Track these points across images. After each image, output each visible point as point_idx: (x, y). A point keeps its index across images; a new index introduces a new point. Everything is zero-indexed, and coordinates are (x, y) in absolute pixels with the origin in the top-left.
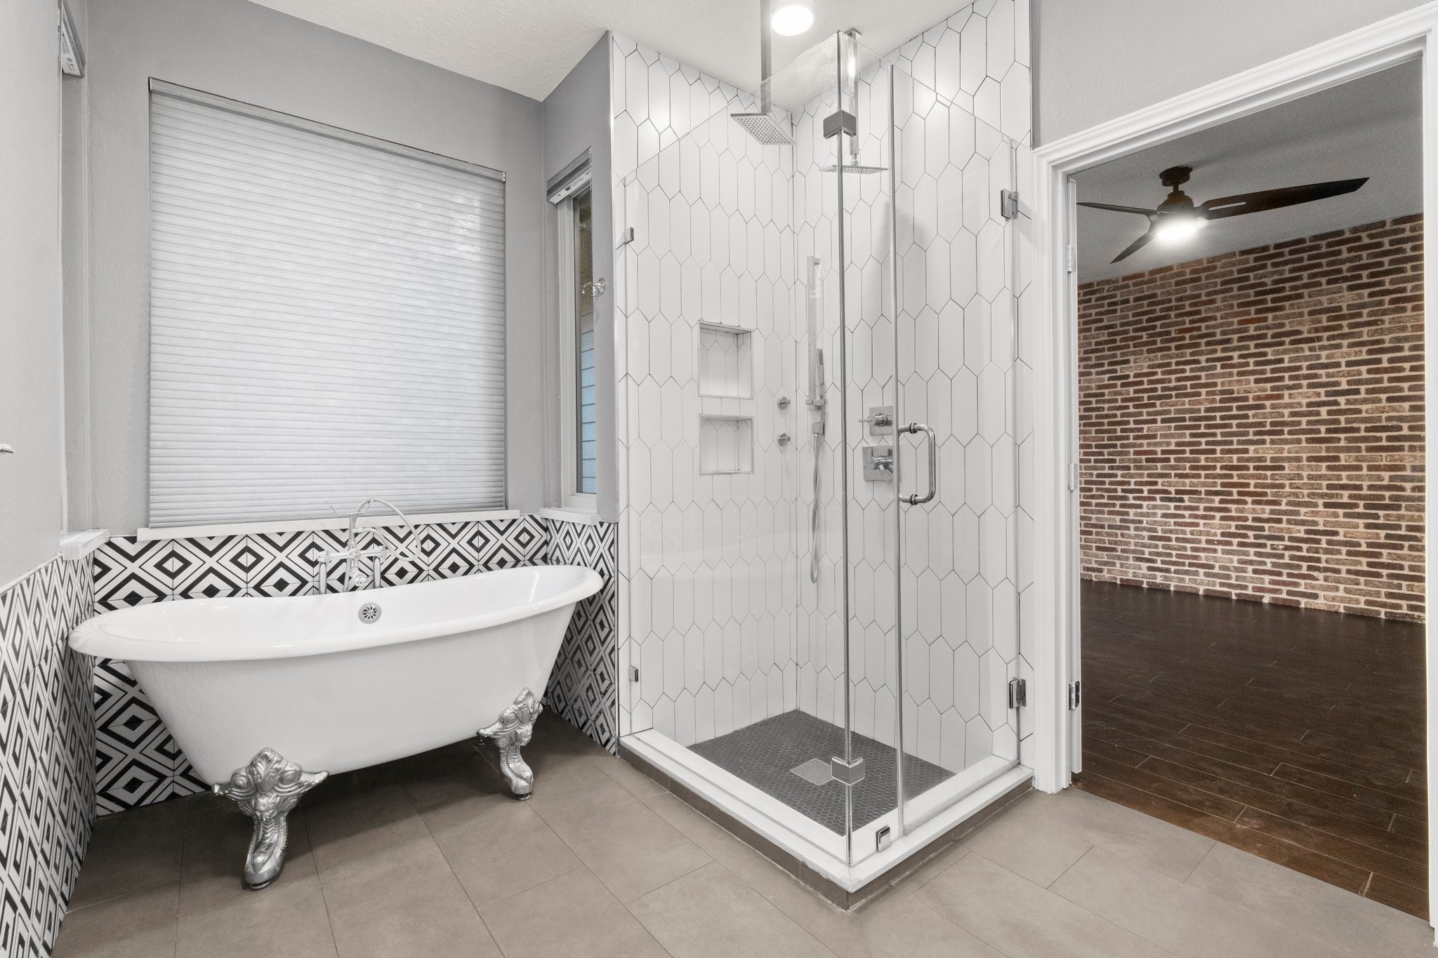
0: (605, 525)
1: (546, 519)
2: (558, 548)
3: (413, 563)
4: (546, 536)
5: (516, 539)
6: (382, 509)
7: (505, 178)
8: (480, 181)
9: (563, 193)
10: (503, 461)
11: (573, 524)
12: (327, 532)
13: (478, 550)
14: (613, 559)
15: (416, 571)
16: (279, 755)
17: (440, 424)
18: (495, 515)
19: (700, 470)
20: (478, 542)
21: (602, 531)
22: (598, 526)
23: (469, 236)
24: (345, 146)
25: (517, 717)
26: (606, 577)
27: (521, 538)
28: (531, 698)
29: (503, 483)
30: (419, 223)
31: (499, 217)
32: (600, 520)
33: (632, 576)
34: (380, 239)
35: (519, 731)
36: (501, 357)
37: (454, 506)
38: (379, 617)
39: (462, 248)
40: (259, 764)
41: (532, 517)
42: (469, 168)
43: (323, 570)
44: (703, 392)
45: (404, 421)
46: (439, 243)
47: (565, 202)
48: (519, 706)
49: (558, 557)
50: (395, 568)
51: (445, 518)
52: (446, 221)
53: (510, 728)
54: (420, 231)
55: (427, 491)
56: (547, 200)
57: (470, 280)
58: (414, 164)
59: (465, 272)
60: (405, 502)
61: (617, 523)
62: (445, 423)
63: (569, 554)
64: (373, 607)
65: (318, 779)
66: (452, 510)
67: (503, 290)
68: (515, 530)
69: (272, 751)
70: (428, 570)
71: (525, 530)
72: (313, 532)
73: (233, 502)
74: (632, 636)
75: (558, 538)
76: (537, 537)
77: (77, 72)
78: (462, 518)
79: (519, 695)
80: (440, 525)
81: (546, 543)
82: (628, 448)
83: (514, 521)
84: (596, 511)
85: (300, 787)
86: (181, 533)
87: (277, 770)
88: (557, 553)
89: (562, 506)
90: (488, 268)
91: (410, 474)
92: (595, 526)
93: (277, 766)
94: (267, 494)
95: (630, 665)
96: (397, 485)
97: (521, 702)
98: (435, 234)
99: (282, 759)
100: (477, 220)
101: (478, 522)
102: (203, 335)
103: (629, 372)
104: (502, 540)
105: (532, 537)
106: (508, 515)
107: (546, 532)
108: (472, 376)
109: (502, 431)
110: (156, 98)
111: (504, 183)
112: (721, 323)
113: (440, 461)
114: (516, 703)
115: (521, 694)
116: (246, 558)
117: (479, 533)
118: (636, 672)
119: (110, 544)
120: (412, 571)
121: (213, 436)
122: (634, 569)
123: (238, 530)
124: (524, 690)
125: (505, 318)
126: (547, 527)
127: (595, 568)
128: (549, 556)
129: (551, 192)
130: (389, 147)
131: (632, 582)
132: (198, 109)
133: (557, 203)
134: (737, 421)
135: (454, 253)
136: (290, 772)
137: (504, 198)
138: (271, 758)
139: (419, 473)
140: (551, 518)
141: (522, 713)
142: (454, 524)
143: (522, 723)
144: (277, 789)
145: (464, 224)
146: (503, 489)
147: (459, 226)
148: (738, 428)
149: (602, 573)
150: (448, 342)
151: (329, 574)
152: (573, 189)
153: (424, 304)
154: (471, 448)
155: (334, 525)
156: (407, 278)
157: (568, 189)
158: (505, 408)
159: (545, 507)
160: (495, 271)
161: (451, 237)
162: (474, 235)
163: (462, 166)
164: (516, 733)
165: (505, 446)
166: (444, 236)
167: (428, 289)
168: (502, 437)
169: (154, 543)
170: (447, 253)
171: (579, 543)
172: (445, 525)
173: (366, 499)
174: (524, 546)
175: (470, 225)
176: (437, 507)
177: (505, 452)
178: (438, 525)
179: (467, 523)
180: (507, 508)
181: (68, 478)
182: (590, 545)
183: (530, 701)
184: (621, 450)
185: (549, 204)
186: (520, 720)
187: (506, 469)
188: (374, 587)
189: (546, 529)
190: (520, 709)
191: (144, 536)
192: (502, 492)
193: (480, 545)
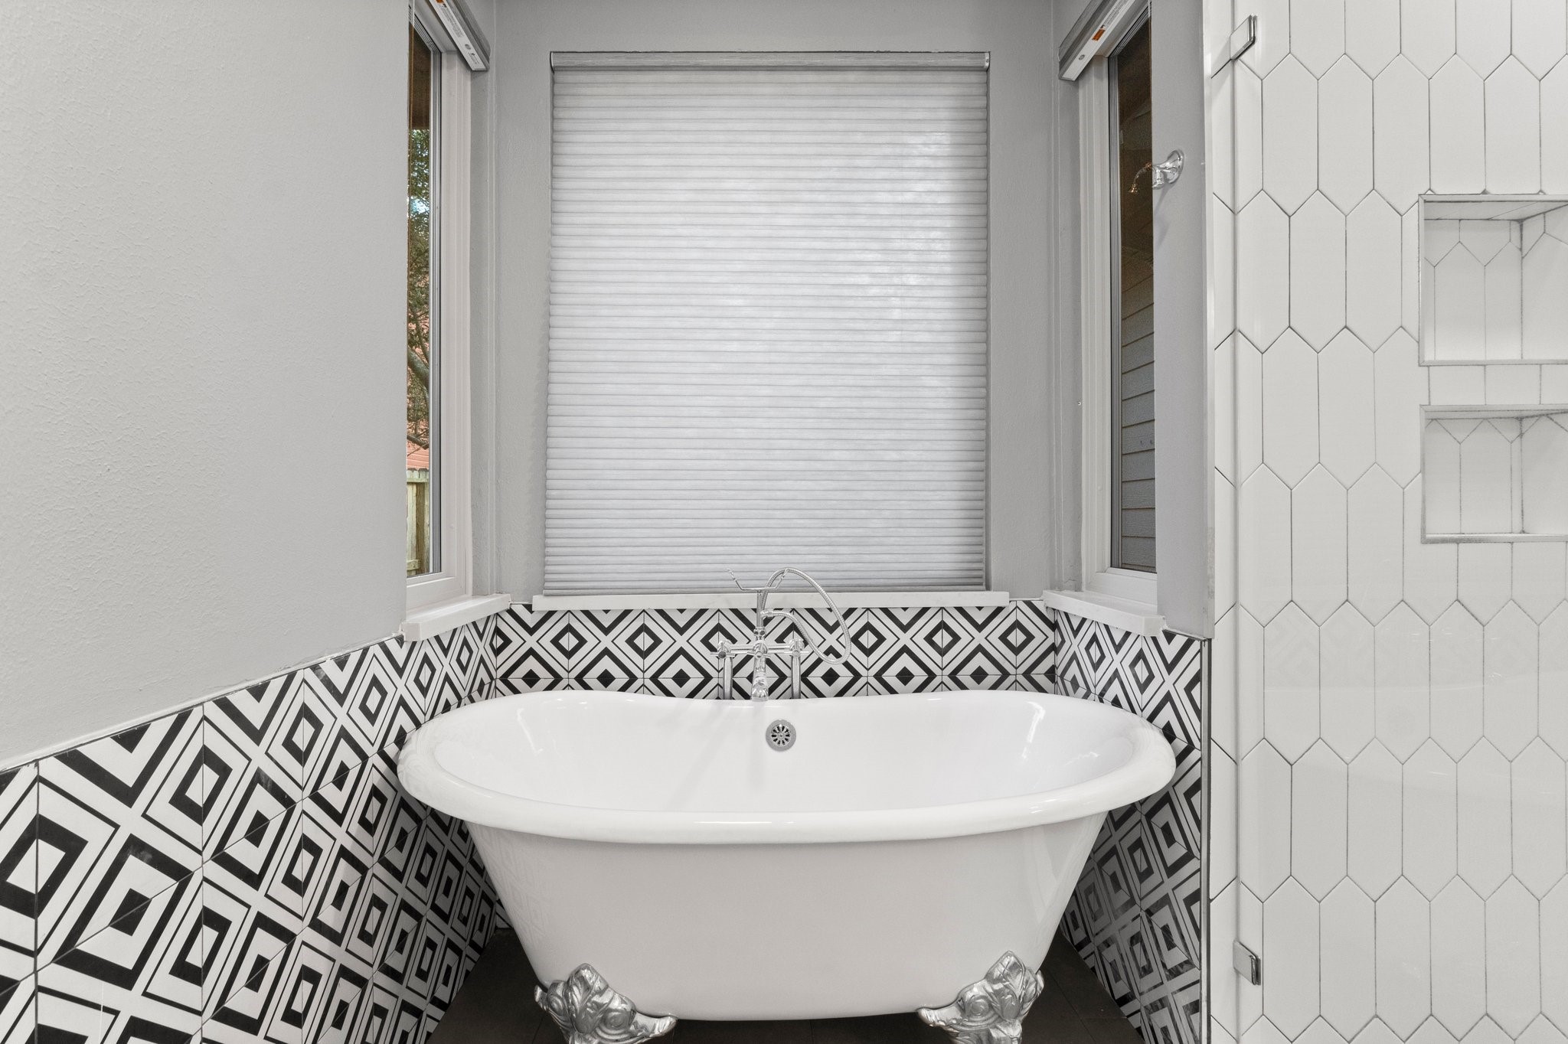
0: (1179, 642)
1: (1054, 610)
2: (1074, 662)
3: (847, 665)
4: (1053, 638)
5: (1003, 638)
6: (796, 582)
7: (989, 61)
8: (949, 77)
9: (1091, 48)
10: (982, 513)
11: (1107, 627)
12: (736, 612)
13: (942, 652)
14: (1198, 712)
15: (850, 676)
16: (603, 980)
17: (887, 458)
18: (970, 599)
19: (1423, 530)
20: (942, 639)
21: (1171, 650)
22: (1162, 640)
23: (933, 166)
24: (762, 76)
25: (991, 1007)
26: (1181, 744)
27: (1011, 638)
28: (1020, 976)
29: (983, 548)
30: (858, 162)
31: (979, 126)
32: (1166, 627)
33: (1243, 750)
34: (807, 197)
35: (994, 1034)
36: (982, 348)
37: (906, 581)
38: (793, 744)
39: (920, 187)
40: (575, 988)
41: (1029, 604)
42: (931, 61)
43: (728, 665)
44: (1429, 357)
45: (836, 454)
46: (887, 186)
47: (1093, 69)
48: (998, 986)
49: (1074, 677)
50: (821, 670)
51: (892, 600)
52: (898, 150)
53: (978, 1023)
54: (860, 174)
55: (867, 558)
56: (1061, 78)
57: (934, 234)
58: (851, 76)
59: (927, 222)
60: (835, 574)
61: (1210, 640)
62: (894, 455)
63: (1098, 678)
64: (786, 727)
65: (662, 1026)
66: (903, 588)
67: (984, 242)
68: (1000, 625)
69: (593, 971)
70: (867, 676)
71: (1017, 625)
72: (719, 610)
73: (629, 566)
74: (1243, 877)
75: (1076, 645)
76: (1039, 637)
77: (483, 67)
78: (917, 600)
79: (995, 965)
80: (886, 611)
81: (1054, 649)
82: (1235, 486)
83: (999, 610)
84: (1154, 607)
85: (631, 1038)
86: (577, 604)
87: (599, 1006)
88: (1074, 670)
89: (1084, 588)
90: (962, 211)
91: (844, 532)
92: (1154, 639)
93: (596, 999)
94: (667, 558)
95: (1237, 939)
96: (827, 548)
97: (998, 980)
98: (881, 174)
99: (607, 986)
100: (945, 139)
101: (942, 608)
102: (600, 356)
103: (1241, 325)
104: (980, 638)
105: (1030, 637)
106: (991, 599)
107: (1054, 630)
108: (935, 382)
109: (982, 465)
110: (560, 77)
111: (987, 70)
112: (1484, 192)
113: (887, 513)
114: (989, 977)
115: (1000, 961)
116: (644, 641)
117: (942, 626)
118: (1257, 963)
119: (511, 612)
120: (845, 676)
121: (608, 482)
122: (1248, 739)
123: (636, 603)
124: (1007, 954)
125: (987, 285)
126: (1056, 622)
127: (1151, 719)
128: (1059, 672)
129: (1064, 62)
130: (817, 60)
131: (1244, 764)
132: (600, 77)
133: (1078, 79)
134: (1520, 419)
135: (909, 197)
136: (617, 1013)
137: (987, 95)
138: (590, 982)
139: (857, 531)
140: (1062, 609)
141: (1002, 1002)
142: (905, 609)
143: (1001, 1019)
144: (600, 1033)
145: (926, 150)
146: (983, 557)
147: (917, 154)
148: (1521, 435)
149: (1168, 733)
150: (899, 333)
151: (735, 670)
152: (1109, 30)
153: (866, 280)
154: (932, 493)
155: (745, 602)
156: (842, 245)
157: (1097, 38)
158: (987, 429)
159: (1052, 588)
160: (972, 213)
161: (906, 174)
162: (940, 163)
163: (921, 61)
164: (989, 1035)
165: (987, 489)
166: (896, 174)
167: (870, 257)
168: (982, 475)
169: (550, 614)
170: (900, 198)
171: (1118, 661)
172: (891, 610)
173: (778, 568)
174: (1017, 650)
175: (933, 150)
176: (882, 582)
177: (987, 498)
178: (882, 609)
179: (924, 610)
180: (988, 588)
181: (473, 535)
182: (1141, 671)
183: (1017, 983)
184: (1221, 491)
185: (1062, 82)
186: (995, 1013)
187: (987, 527)
188: (792, 697)
189: (1054, 626)
190: (997, 993)
191: (541, 604)
192: (980, 562)
193: (945, 645)
